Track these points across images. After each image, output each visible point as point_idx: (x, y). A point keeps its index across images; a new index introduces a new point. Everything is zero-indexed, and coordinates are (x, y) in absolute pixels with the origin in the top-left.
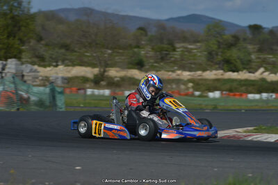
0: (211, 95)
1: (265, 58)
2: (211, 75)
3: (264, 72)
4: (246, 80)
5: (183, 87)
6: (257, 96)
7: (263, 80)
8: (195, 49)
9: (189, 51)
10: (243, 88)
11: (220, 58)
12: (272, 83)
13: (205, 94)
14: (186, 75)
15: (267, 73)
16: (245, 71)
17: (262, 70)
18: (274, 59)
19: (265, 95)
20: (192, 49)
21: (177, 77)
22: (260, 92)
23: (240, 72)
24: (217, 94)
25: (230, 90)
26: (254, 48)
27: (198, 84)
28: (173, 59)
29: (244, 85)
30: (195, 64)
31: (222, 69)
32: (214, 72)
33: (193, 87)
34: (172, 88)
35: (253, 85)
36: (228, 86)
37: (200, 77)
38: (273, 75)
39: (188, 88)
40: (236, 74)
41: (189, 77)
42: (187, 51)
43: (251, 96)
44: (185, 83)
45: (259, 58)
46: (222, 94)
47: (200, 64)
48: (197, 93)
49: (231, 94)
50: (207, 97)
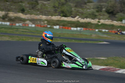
0: (55, 27)
1: (78, 10)
2: (55, 18)
3: (79, 18)
4: (71, 21)
5: (42, 23)
6: (75, 29)
7: (78, 21)
8: (47, 4)
9: (44, 5)
10: (69, 25)
11: (59, 10)
12: (82, 23)
13: (52, 27)
14: (44, 17)
15: (80, 19)
16: (70, 17)
17: (78, 17)
18: (82, 11)
19: (79, 29)
20: (46, 4)
21: (40, 18)
22: (76, 27)
23: (68, 17)
24: (57, 27)
25: (63, 25)
26: (73, 5)
27: (49, 22)
28: (37, 8)
29: (70, 23)
30: (47, 11)
31: (60, 16)
32: (56, 17)
33: (47, 23)
34: (38, 23)
35: (74, 24)
36: (62, 24)
37: (50, 19)
38: (82, 19)
39: (45, 24)
40: (66, 18)
41: (45, 18)
42: (43, 5)
43: (72, 29)
44: (44, 21)
45: (75, 10)
46: (60, 27)
47: (49, 12)
48: (49, 26)
49: (64, 27)
50: (53, 28)
